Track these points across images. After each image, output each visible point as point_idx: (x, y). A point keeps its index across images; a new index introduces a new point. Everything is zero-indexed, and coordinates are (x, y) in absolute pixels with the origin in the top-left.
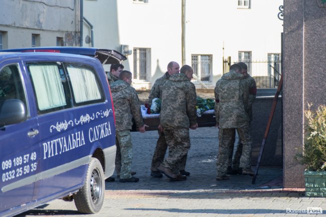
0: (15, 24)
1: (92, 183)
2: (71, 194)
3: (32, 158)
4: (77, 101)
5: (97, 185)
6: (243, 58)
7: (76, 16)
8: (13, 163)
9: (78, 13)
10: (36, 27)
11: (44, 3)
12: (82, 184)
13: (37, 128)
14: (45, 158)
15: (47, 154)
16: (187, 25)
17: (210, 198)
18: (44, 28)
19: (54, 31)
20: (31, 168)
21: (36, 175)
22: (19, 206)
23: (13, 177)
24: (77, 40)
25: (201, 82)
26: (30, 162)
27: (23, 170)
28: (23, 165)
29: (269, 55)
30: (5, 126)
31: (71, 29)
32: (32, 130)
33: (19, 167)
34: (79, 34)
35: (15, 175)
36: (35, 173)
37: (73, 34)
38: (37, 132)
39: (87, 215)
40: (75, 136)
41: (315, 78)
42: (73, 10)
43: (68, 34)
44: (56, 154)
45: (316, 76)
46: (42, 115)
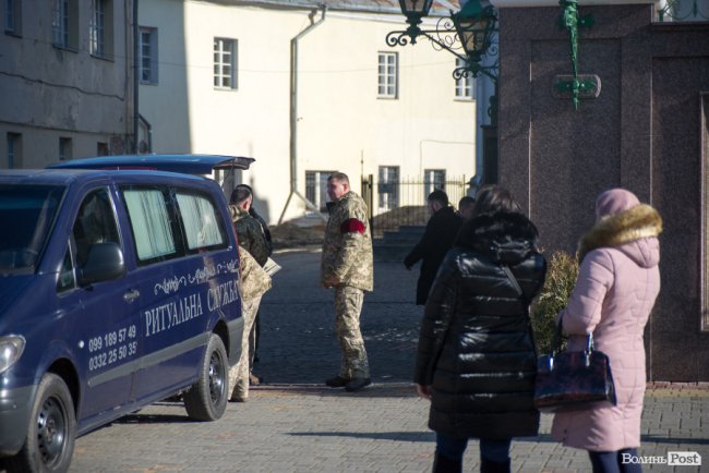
0: (33, 121)
1: (211, 372)
2: (180, 393)
3: (130, 335)
4: (191, 245)
5: (218, 377)
6: (386, 177)
7: (127, 109)
8: (104, 342)
9: (131, 105)
10: (66, 128)
11: (78, 89)
12: (197, 376)
13: (137, 288)
14: (148, 334)
15: (151, 327)
16: (299, 125)
17: (386, 396)
18: (78, 128)
19: (93, 134)
20: (128, 350)
21: (136, 362)
22: (112, 409)
23: (104, 364)
24: (129, 147)
25: (321, 214)
26: (128, 340)
27: (117, 352)
28: (118, 345)
29: (427, 172)
30: (93, 285)
31: (120, 130)
32: (129, 291)
33: (113, 347)
34: (132, 138)
35: (107, 361)
36: (135, 357)
37: (123, 138)
38: (137, 293)
39: (204, 424)
40: (188, 300)
41: (548, 209)
42: (122, 100)
43: (115, 138)
44: (163, 328)
45: (550, 206)
46: (143, 268)
